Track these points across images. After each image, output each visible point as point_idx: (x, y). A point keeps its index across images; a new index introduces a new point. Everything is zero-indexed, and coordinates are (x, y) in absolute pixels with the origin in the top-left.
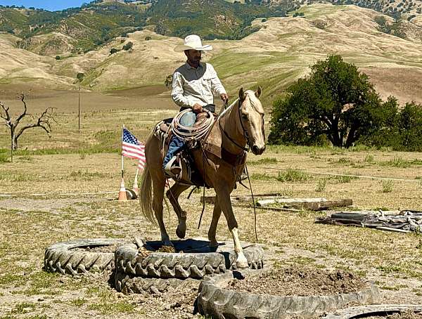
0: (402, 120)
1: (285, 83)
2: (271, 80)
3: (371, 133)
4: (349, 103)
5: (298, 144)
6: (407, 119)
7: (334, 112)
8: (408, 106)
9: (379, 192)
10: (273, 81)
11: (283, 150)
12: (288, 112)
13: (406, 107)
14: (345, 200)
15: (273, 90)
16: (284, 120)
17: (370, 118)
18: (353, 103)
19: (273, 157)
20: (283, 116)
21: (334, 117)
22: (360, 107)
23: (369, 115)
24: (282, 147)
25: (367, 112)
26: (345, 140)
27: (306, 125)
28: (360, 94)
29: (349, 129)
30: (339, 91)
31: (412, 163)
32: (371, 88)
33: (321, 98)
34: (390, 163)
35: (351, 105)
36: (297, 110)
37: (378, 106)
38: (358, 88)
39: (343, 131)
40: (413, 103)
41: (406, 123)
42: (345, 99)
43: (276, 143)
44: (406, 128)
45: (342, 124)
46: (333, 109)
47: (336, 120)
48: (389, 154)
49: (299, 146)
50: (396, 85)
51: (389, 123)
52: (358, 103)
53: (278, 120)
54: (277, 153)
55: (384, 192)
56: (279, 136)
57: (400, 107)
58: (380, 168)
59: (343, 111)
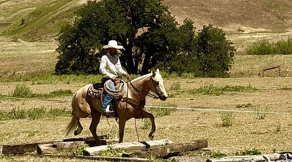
0: (200, 44)
1: (68, 8)
2: (51, 5)
3: (168, 59)
4: (142, 27)
5: (90, 73)
6: (205, 43)
7: (127, 36)
8: (205, 30)
9: (217, 126)
10: (54, 6)
11: (74, 80)
12: (77, 37)
13: (204, 30)
14: (199, 142)
15: (55, 15)
16: (74, 47)
17: (167, 43)
18: (147, 26)
19: (68, 89)
20: (71, 42)
21: (128, 43)
22: (156, 31)
23: (165, 39)
24: (73, 76)
25: (163, 36)
26: (140, 66)
27: (97, 51)
28: (155, 17)
29: (143, 55)
30: (132, 14)
31: (223, 90)
32: (166, 10)
33: (113, 22)
34: (200, 91)
35: (146, 29)
36: (87, 36)
37: (174, 29)
38: (152, 11)
39: (138, 57)
40: (210, 26)
41: (204, 48)
42: (138, 23)
43: (65, 73)
44: (204, 53)
45: (136, 50)
46: (127, 33)
47: (130, 46)
48: (192, 80)
49: (91, 75)
50: (183, 9)
51: (187, 48)
52: (153, 26)
53: (66, 47)
54: (68, 84)
55: (224, 126)
56: (68, 65)
57: (197, 31)
58: (192, 96)
59: (136, 36)
